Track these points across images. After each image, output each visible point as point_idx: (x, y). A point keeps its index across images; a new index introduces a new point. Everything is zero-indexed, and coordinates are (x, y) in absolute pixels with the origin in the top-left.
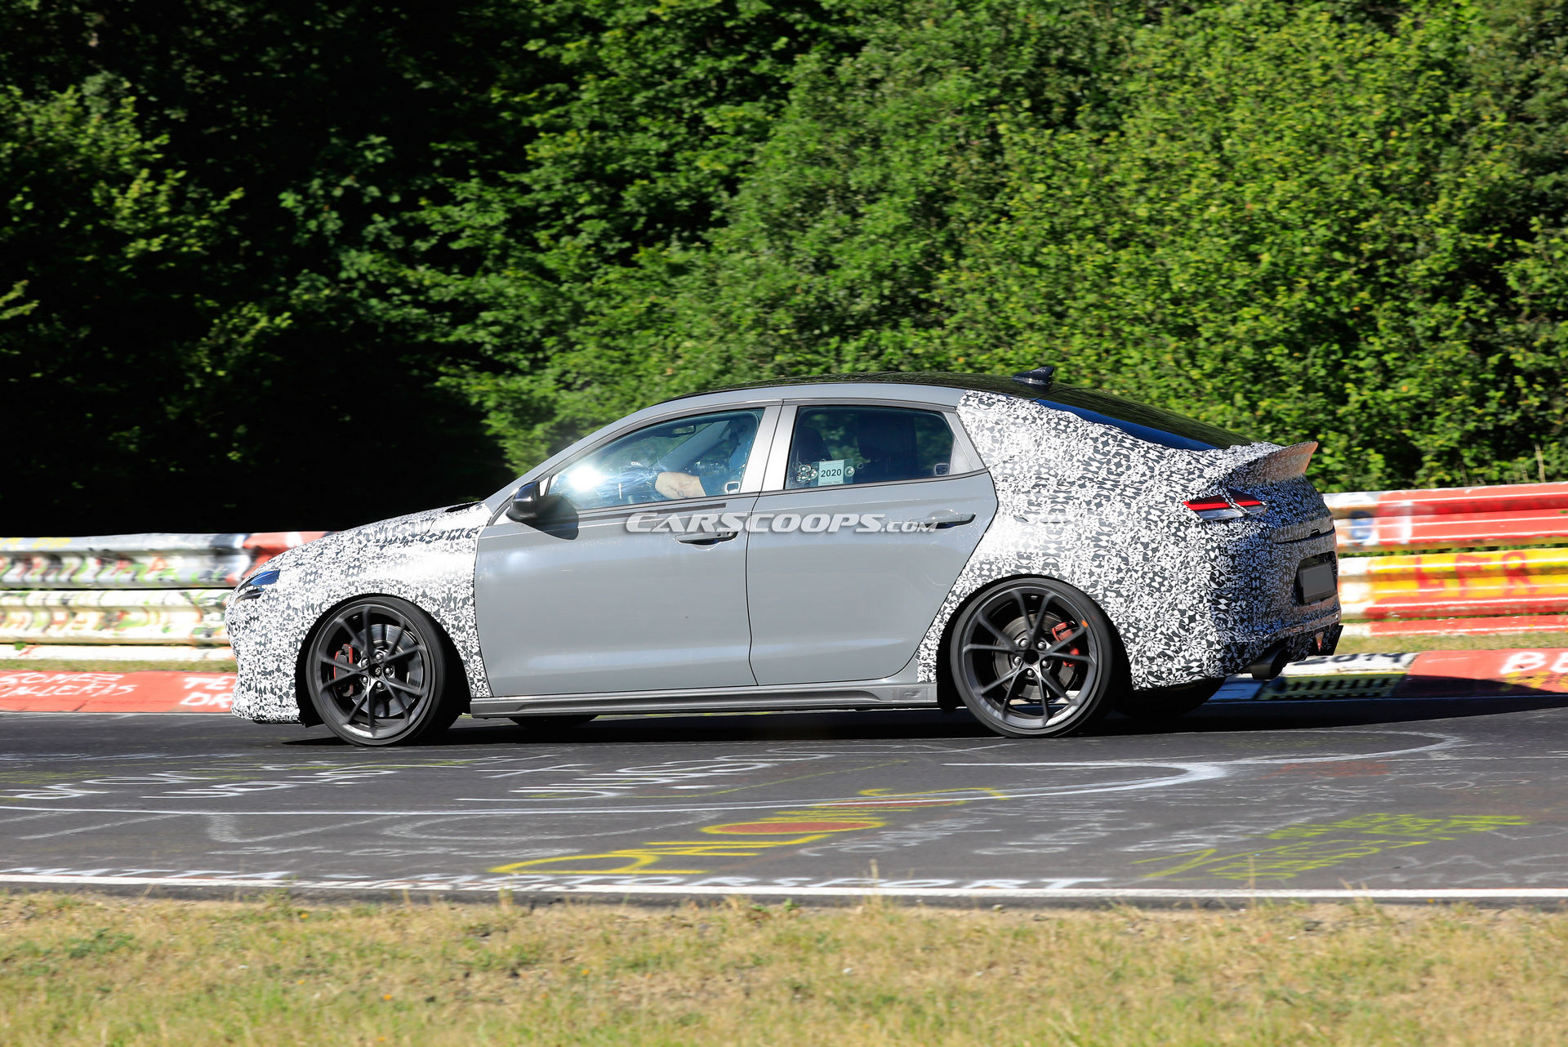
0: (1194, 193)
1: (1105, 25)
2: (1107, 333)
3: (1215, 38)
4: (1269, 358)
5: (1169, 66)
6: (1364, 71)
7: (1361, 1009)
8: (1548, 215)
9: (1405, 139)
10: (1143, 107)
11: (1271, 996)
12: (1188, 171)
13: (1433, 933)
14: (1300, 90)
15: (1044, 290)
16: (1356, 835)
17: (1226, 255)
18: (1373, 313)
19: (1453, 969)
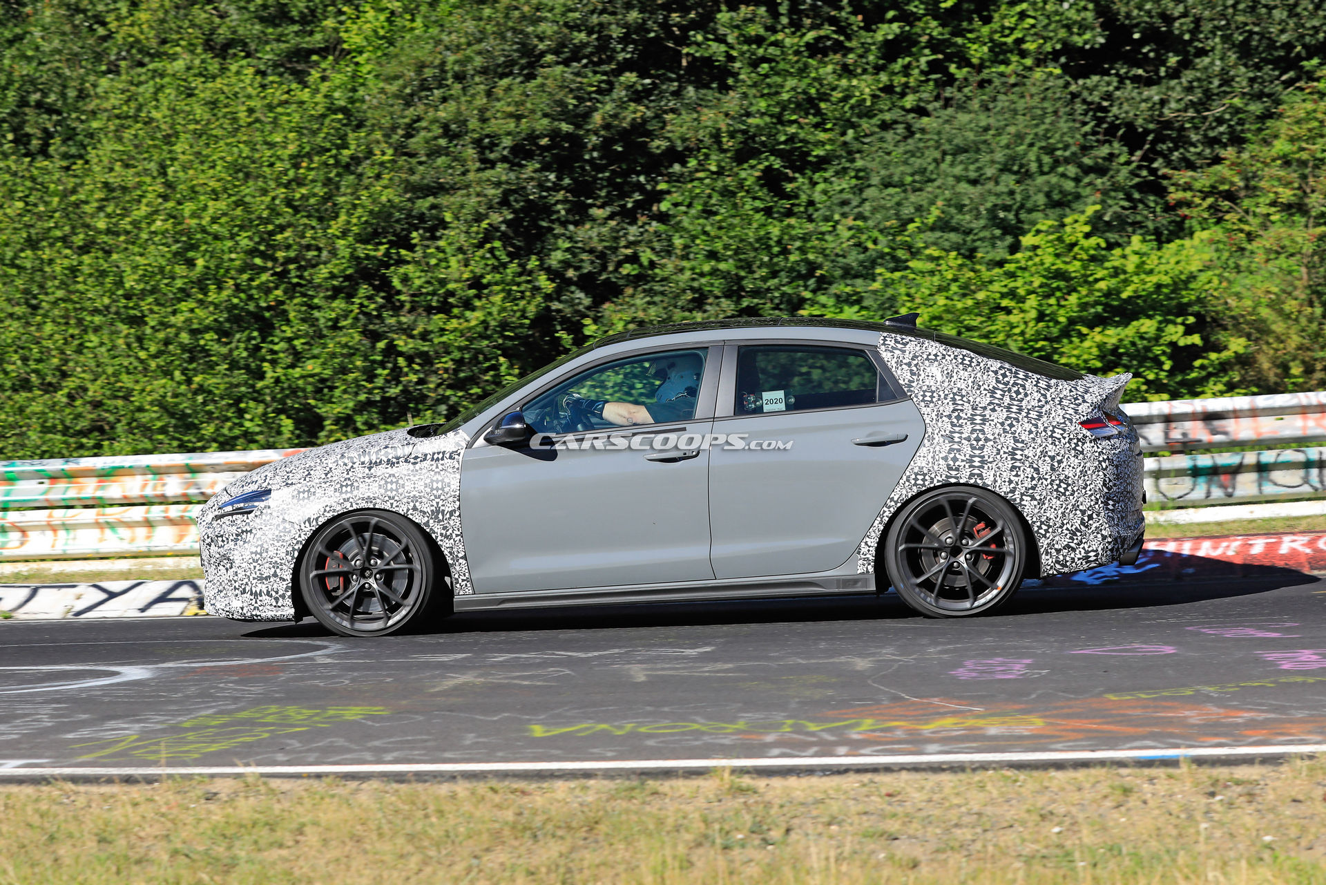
0: (144, 210)
1: (75, 74)
2: (72, 322)
3: (163, 86)
4: (202, 342)
5: (125, 108)
6: (281, 114)
7: (247, 862)
8: (426, 230)
9: (312, 169)
10: (104, 141)
11: (175, 853)
12: (139, 193)
13: (306, 800)
14: (230, 128)
15: (22, 287)
16: (252, 723)
17: (169, 260)
18: (285, 307)
19: (320, 829)
